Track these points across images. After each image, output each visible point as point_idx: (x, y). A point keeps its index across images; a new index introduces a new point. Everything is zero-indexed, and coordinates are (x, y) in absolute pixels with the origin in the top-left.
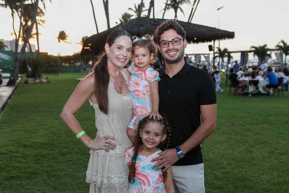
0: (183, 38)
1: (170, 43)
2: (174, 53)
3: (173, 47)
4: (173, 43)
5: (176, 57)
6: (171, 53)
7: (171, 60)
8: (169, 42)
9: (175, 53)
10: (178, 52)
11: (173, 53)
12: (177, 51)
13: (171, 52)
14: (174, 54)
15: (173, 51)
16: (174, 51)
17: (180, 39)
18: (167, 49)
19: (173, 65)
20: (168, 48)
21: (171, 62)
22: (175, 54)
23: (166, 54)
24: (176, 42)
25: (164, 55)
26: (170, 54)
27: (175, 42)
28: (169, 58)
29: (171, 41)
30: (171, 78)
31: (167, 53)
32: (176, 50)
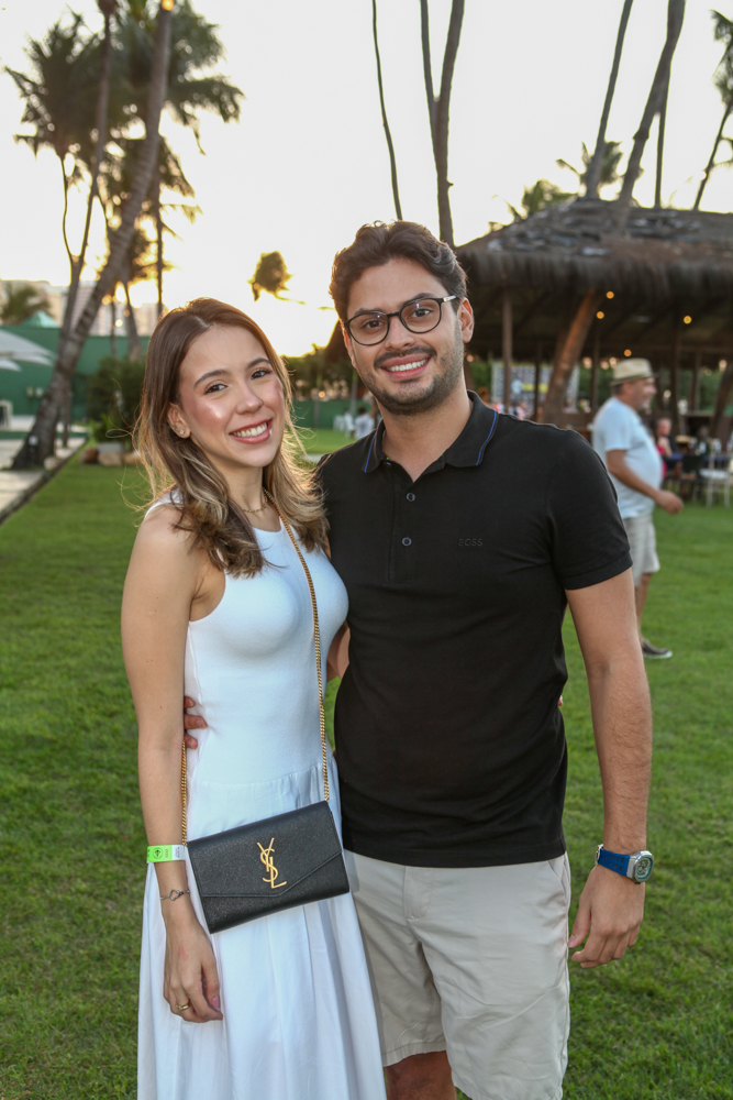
0: (453, 297)
1: (395, 322)
2: (415, 365)
3: (410, 340)
4: (405, 318)
5: (426, 384)
6: (403, 368)
7: (404, 399)
8: (390, 316)
9: (419, 364)
10: (431, 363)
11: (408, 367)
12: (424, 355)
13: (399, 364)
14: (415, 370)
15: (407, 356)
16: (414, 355)
17: (440, 301)
18: (383, 352)
19: (414, 422)
20: (387, 344)
21: (406, 408)
22: (418, 368)
23: (380, 370)
24: (424, 314)
25: (373, 376)
26: (396, 372)
27: (415, 315)
28: (394, 390)
29: (398, 315)
30: (414, 478)
31: (386, 369)
32: (424, 350)
